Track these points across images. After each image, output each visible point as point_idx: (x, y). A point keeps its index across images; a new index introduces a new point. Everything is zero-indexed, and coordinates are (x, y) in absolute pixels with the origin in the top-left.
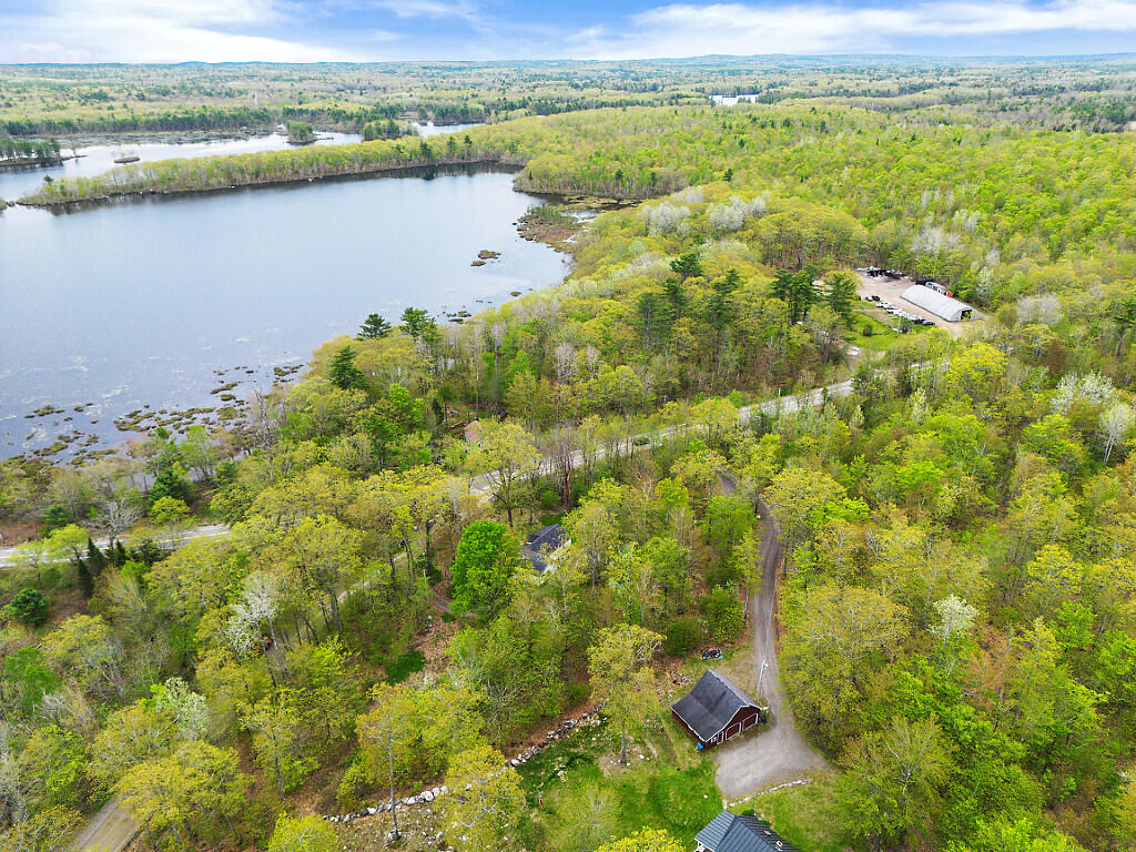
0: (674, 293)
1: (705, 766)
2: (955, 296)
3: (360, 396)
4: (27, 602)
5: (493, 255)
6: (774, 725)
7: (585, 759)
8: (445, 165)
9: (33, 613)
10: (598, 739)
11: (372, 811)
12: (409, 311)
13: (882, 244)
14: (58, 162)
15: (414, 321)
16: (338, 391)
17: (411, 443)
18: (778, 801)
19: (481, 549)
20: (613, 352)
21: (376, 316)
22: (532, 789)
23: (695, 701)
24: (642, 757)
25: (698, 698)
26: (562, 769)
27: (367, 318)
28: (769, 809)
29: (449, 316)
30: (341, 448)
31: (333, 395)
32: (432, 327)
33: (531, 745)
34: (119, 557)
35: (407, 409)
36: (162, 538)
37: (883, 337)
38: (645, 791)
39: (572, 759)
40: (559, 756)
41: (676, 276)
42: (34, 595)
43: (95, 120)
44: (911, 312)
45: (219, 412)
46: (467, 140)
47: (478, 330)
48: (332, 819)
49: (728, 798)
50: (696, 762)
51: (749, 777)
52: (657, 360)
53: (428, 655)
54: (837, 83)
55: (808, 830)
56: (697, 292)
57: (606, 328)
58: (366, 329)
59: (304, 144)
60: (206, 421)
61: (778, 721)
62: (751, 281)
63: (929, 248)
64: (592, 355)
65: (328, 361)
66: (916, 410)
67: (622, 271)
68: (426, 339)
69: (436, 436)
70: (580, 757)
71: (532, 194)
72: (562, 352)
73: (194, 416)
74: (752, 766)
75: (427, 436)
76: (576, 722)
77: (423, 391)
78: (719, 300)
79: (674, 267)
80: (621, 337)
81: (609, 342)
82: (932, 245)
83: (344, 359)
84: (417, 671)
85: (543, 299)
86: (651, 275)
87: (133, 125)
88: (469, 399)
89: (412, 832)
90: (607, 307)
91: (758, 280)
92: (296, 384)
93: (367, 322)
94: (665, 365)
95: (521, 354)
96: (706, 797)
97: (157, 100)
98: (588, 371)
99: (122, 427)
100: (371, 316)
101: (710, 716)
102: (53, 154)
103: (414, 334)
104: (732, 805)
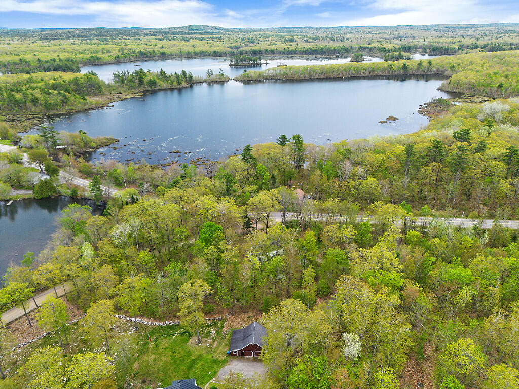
1: (224, 362)
5: (394, 119)
8: (413, 75)
14: (260, 65)
22: (162, 335)
23: (242, 333)
24: (208, 345)
25: (244, 332)
26: (178, 334)
39: (186, 332)
43: (282, 50)
46: (430, 63)
50: (222, 358)
59: (358, 62)
70: (189, 333)
71: (447, 92)
79: (455, 135)
83: (247, 150)
87: (295, 52)
96: (210, 373)
97: (312, 42)
101: (241, 341)
102: (258, 62)
104: (214, 382)
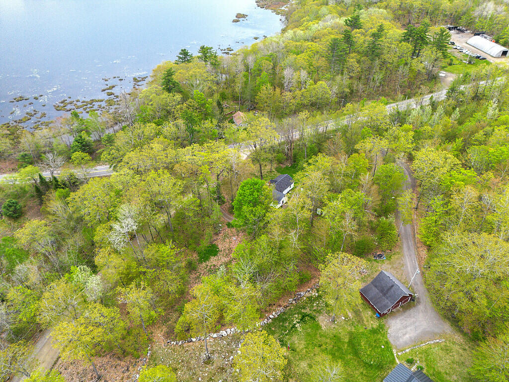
0: (348, 38)
1: (381, 327)
2: (497, 42)
3: (178, 97)
4: (10, 206)
5: (244, 16)
6: (419, 302)
7: (311, 317)
9: (15, 212)
10: (317, 304)
11: (194, 340)
12: (203, 48)
13: (456, 12)
15: (205, 53)
16: (166, 93)
17: (206, 125)
18: (426, 352)
19: (250, 195)
20: (315, 73)
21: (185, 50)
22: (282, 334)
23: (374, 288)
24: (343, 318)
25: (376, 286)
26: (298, 322)
27: (180, 51)
28: (421, 358)
29: (222, 50)
30: (169, 128)
31: (163, 96)
32: (215, 57)
33: (280, 306)
34: (56, 184)
35: (203, 105)
36: (79, 172)
37: (458, 66)
38: (347, 340)
39: (303, 317)
40: (295, 314)
41: (349, 28)
42: (13, 203)
44: (473, 52)
45: (106, 102)
47: (240, 58)
48: (172, 343)
49: (396, 348)
50: (374, 324)
51: (407, 336)
52: (339, 78)
53: (220, 247)
55: (446, 374)
56: (360, 38)
57: (309, 58)
58: (180, 58)
60: (100, 106)
61: (421, 300)
62: (391, 32)
63: (485, 13)
64: (304, 74)
65: (161, 75)
66: (491, 112)
67: (316, 25)
68: (212, 64)
69: (220, 121)
70: (308, 315)
72: (287, 73)
73: (94, 103)
74: (408, 329)
75: (215, 122)
76: (305, 294)
77: (211, 95)
78: (374, 43)
79: (346, 23)
80: (318, 65)
81: (311, 67)
82: (487, 12)
83: (168, 76)
84: (214, 256)
85: (275, 42)
86: (333, 28)
88: (235, 99)
89: (216, 355)
90: (310, 46)
91: (396, 31)
92: (144, 88)
93: (181, 54)
94: (342, 82)
95: (264, 73)
96: (383, 347)
98: (301, 84)
99: (57, 109)
100: (182, 50)
101: (383, 298)
103: (205, 61)
104: (399, 354)
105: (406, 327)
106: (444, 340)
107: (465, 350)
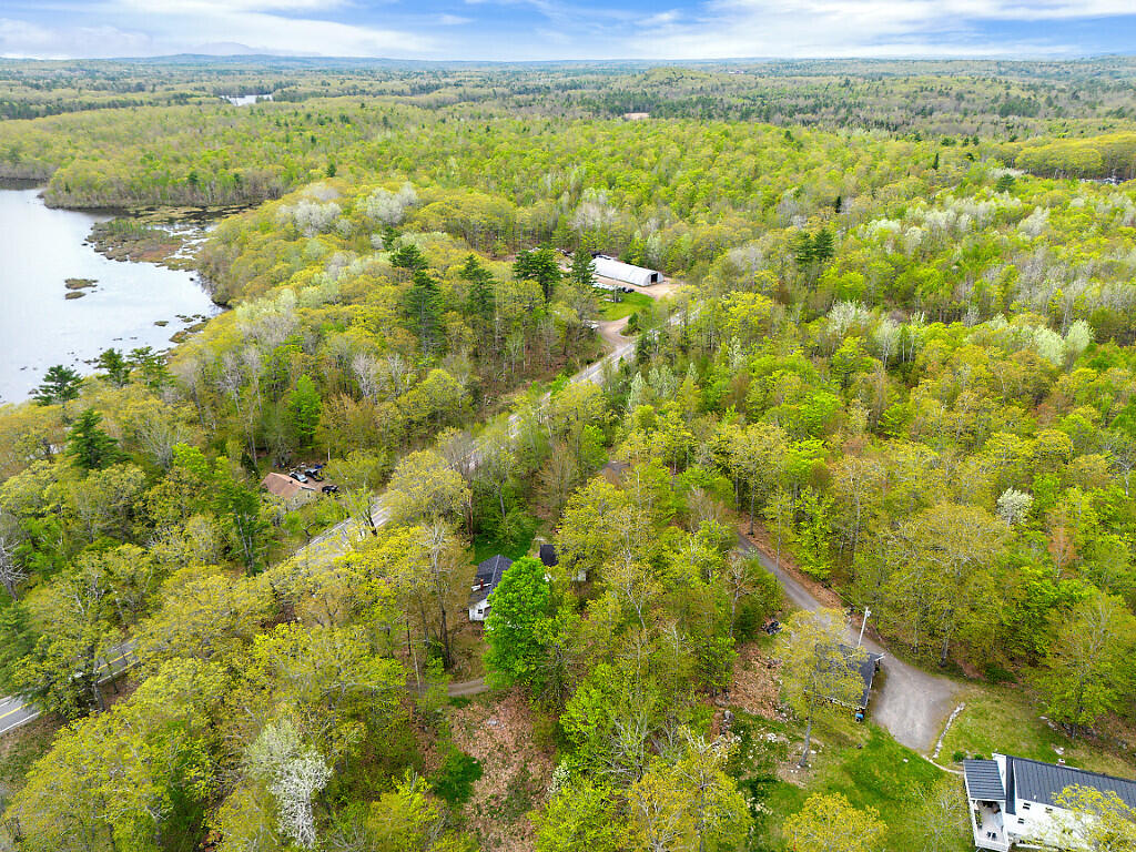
2: (630, 263)
6: (887, 669)
7: (766, 781)
10: (754, 755)
13: (540, 225)
18: (962, 734)
24: (814, 752)
26: (755, 802)
28: (965, 744)
38: (851, 783)
39: (753, 788)
49: (923, 751)
50: (866, 733)
51: (918, 725)
53: (475, 754)
54: (348, 84)
61: (887, 665)
70: (758, 781)
74: (910, 714)
79: (394, 262)
80: (400, 342)
84: (478, 777)
93: (48, 379)
100: (52, 369)
104: (936, 756)
105: (905, 713)
106: (963, 704)
107: (998, 702)
